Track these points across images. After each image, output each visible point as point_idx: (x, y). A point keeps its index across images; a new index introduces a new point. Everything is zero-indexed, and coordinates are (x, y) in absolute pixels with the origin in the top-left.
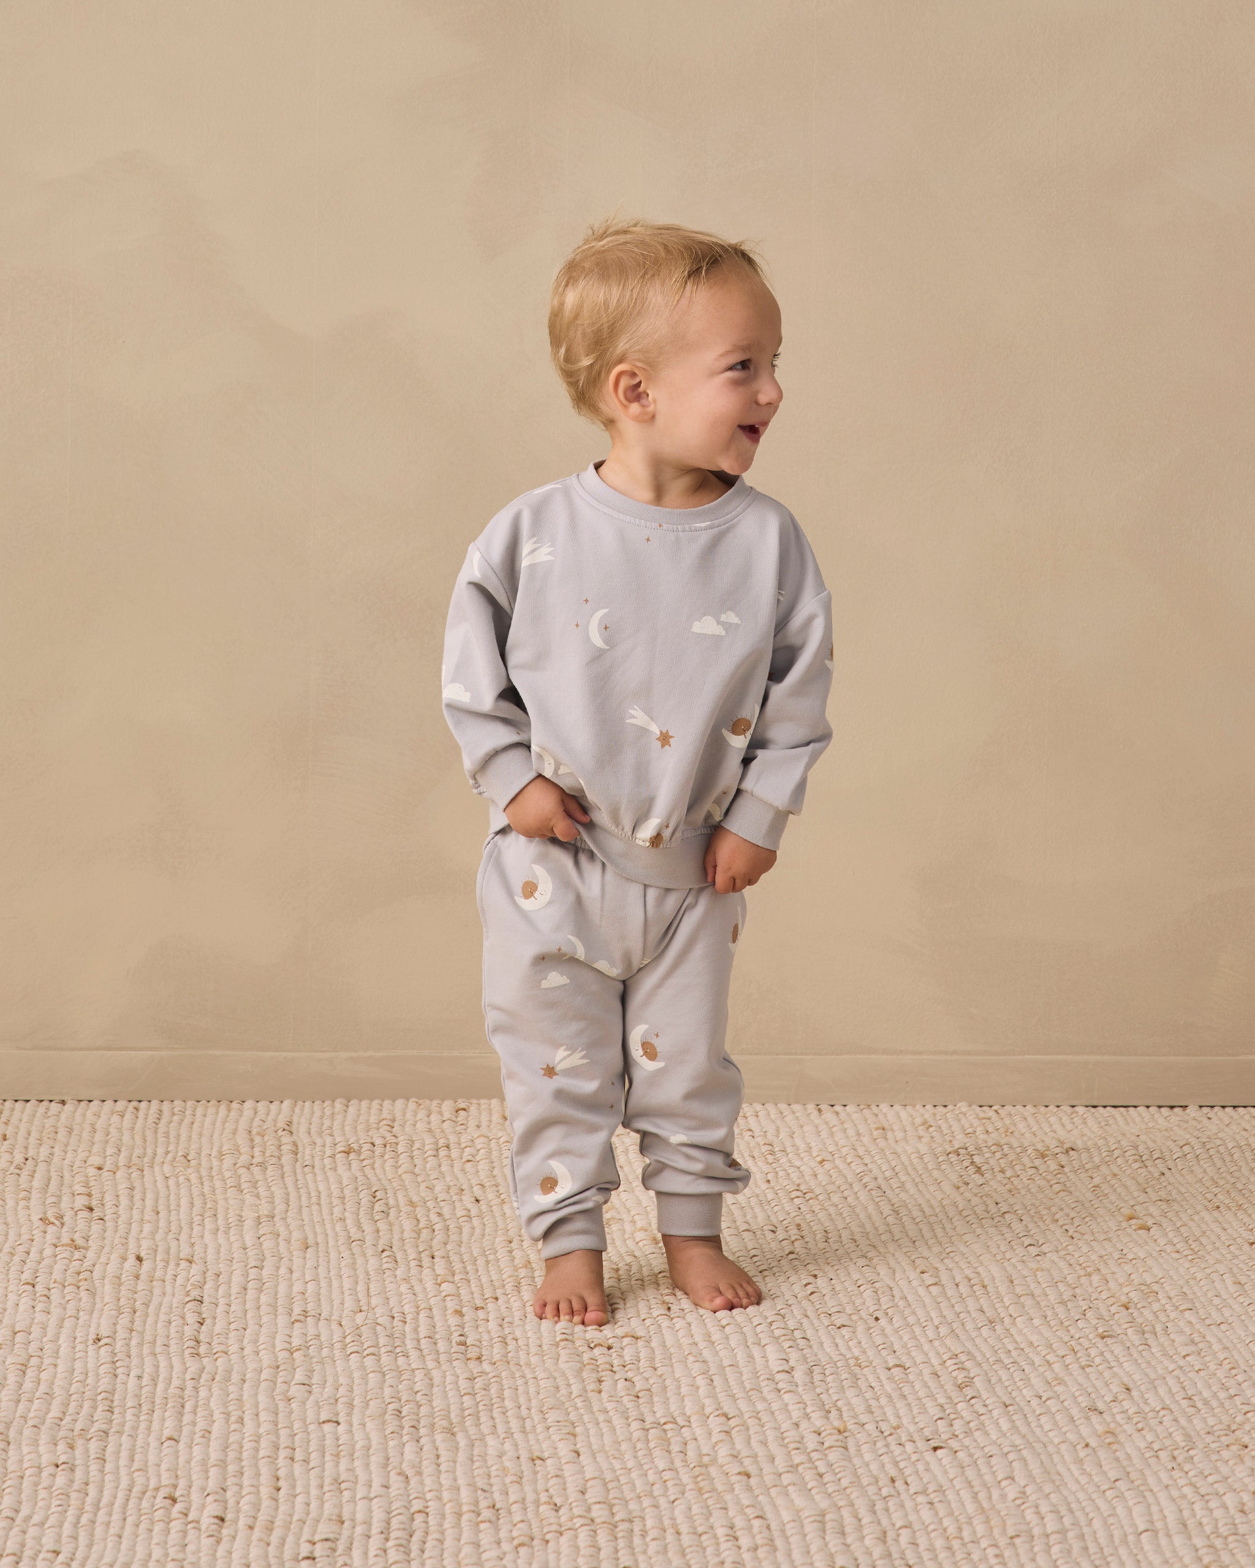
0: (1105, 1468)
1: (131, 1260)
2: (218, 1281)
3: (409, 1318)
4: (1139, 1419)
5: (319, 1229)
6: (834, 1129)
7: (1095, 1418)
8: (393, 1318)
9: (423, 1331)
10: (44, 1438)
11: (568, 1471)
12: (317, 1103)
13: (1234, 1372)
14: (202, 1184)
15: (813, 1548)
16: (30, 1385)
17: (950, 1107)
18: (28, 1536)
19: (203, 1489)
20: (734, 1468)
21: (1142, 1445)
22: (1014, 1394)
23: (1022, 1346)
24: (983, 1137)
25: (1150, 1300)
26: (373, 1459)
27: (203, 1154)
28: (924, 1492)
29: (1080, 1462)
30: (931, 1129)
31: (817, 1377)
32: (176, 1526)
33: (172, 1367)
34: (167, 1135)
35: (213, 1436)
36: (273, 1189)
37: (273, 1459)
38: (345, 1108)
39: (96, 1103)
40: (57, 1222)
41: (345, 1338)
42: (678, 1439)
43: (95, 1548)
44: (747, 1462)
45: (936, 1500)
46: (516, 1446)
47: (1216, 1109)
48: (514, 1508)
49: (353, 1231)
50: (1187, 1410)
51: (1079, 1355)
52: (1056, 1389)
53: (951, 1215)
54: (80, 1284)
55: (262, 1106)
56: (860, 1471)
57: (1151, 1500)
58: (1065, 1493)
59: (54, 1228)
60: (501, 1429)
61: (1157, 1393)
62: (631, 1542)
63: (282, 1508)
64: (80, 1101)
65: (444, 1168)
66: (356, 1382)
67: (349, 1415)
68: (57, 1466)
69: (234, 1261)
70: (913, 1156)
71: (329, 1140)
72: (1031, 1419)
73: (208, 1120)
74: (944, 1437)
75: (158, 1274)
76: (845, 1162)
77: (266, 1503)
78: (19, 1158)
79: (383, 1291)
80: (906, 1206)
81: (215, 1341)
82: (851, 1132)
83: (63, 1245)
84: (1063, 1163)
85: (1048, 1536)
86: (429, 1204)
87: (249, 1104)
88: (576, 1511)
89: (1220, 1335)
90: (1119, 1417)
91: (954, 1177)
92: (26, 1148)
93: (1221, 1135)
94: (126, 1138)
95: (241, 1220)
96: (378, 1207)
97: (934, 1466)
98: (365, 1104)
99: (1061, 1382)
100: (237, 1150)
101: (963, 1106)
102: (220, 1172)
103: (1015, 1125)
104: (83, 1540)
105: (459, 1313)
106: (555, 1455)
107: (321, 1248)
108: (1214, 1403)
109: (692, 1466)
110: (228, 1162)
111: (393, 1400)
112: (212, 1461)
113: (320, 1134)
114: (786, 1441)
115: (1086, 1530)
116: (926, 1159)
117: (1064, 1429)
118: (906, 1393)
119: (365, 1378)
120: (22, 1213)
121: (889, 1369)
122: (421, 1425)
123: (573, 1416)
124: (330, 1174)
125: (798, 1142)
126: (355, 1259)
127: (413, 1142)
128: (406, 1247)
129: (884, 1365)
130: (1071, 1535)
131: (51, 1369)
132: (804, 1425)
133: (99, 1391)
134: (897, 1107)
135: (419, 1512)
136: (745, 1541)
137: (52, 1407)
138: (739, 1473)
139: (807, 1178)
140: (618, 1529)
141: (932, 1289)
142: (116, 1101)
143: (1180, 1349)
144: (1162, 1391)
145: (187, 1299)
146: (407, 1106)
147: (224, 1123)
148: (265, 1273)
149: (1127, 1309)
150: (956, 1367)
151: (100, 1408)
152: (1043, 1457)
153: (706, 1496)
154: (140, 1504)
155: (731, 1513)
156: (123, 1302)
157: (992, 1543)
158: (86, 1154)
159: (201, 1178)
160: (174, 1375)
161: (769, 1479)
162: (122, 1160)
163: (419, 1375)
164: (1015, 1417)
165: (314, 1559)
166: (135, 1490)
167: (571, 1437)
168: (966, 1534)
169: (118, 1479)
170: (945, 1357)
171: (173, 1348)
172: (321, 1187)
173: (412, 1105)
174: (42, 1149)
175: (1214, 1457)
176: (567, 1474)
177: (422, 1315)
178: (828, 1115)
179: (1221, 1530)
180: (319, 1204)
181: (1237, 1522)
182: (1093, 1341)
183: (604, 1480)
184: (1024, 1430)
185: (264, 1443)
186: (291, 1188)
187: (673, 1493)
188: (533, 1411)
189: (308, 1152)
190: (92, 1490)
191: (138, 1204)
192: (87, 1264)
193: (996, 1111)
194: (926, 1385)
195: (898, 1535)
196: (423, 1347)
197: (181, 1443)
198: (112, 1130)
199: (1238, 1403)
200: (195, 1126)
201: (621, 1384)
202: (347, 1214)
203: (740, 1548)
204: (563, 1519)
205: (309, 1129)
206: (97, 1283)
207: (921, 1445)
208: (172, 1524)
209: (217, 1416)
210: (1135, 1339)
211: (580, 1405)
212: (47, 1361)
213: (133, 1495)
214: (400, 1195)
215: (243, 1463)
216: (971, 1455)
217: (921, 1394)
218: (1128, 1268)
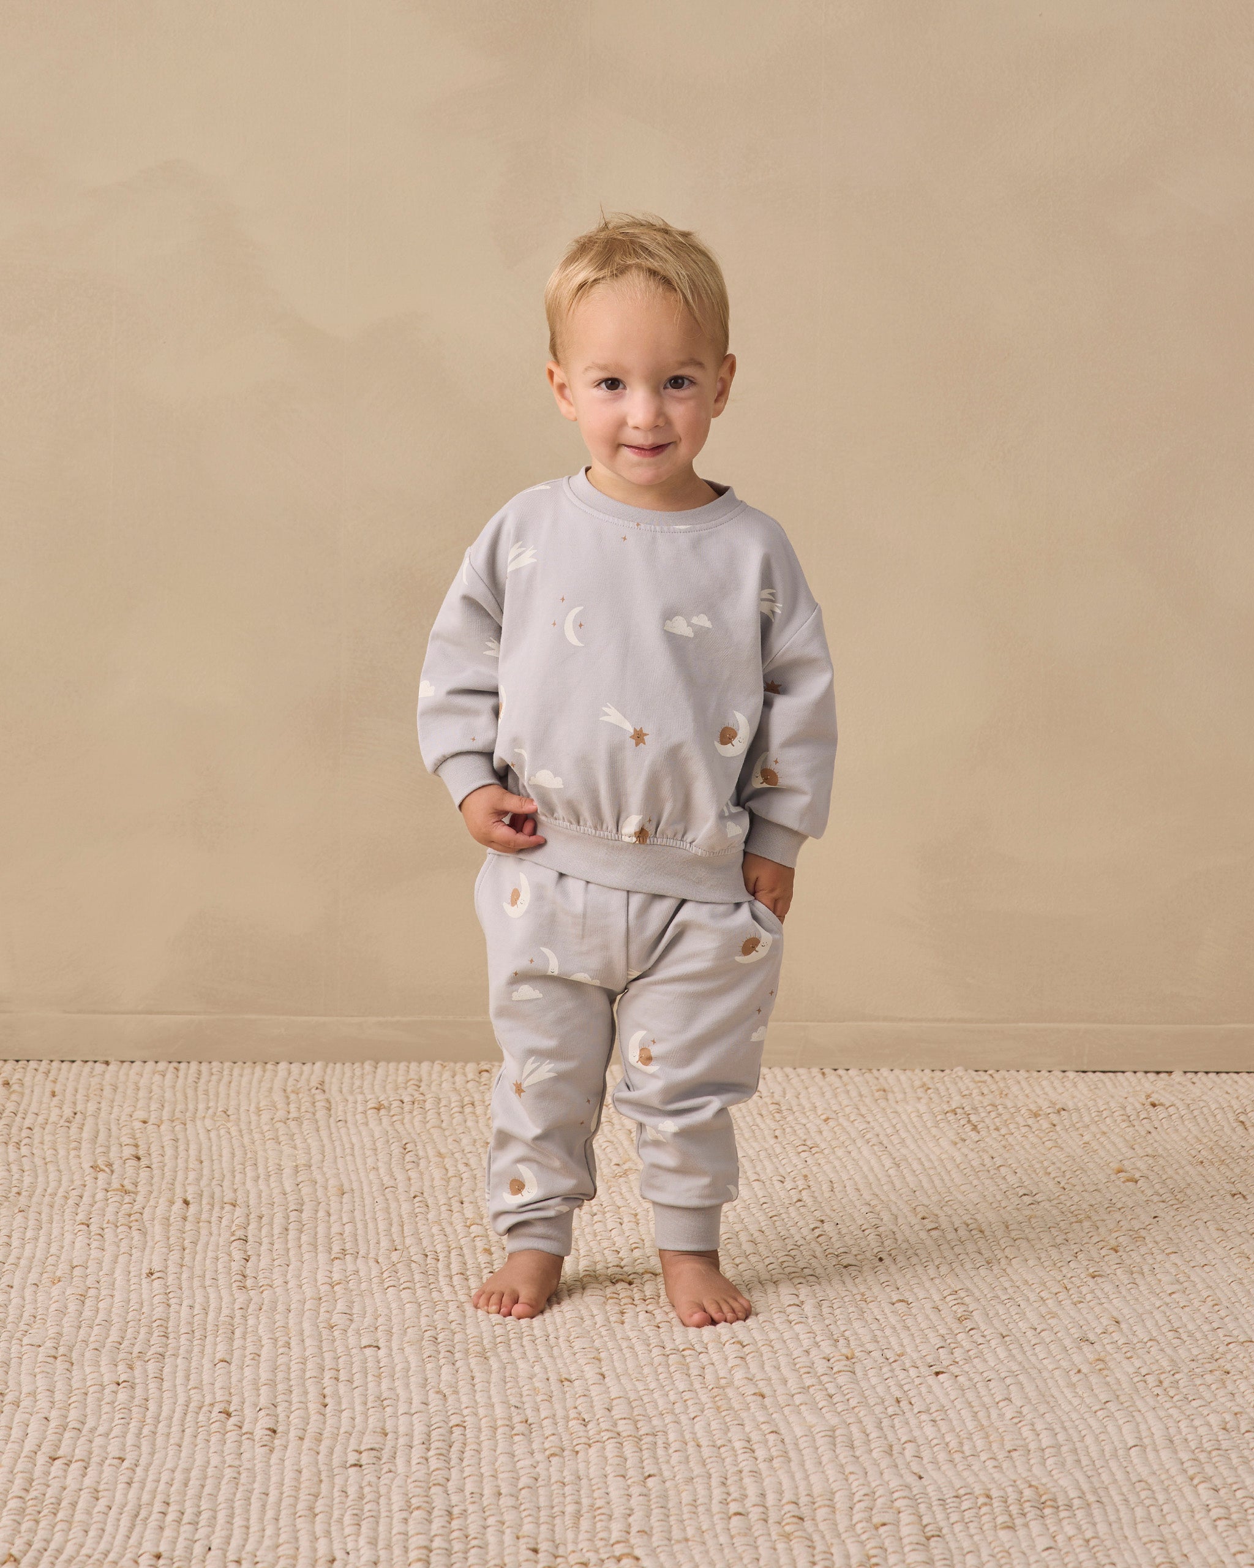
0: (1096, 1391)
1: (179, 1203)
2: (260, 1223)
3: (441, 1257)
4: (1127, 1349)
5: (353, 1177)
6: (838, 1090)
7: (1086, 1347)
8: (427, 1256)
9: (455, 1268)
10: (104, 1360)
11: (594, 1391)
12: (347, 1064)
13: (1217, 1308)
14: (242, 1136)
15: (825, 1460)
16: (90, 1313)
17: (947, 1071)
18: (94, 1445)
19: (256, 1405)
20: (750, 1390)
21: (1131, 1370)
22: (1010, 1326)
23: (1018, 1284)
24: (980, 1098)
25: (1138, 1244)
26: (412, 1379)
27: (242, 1109)
28: (927, 1411)
29: (1073, 1386)
30: (929, 1091)
31: (826, 1310)
32: (231, 1437)
33: (221, 1298)
34: (206, 1092)
35: (262, 1359)
36: (309, 1141)
37: (319, 1379)
38: (374, 1069)
39: (138, 1064)
40: (106, 1169)
41: (382, 1273)
42: (696, 1363)
43: (156, 1456)
44: (761, 1384)
45: (938, 1419)
46: (546, 1369)
47: (1200, 1075)
48: (545, 1423)
49: (386, 1180)
50: (1174, 1341)
51: (1071, 1292)
52: (1050, 1321)
53: (949, 1168)
54: (131, 1224)
55: (295, 1068)
56: (867, 1393)
57: (1139, 1419)
58: (1059, 1413)
59: (104, 1174)
60: (530, 1355)
61: (1145, 1326)
62: (655, 1453)
63: (329, 1422)
64: (123, 1062)
65: (470, 1124)
66: (394, 1312)
67: (389, 1341)
68: (119, 1385)
69: (275, 1206)
70: (913, 1115)
71: (360, 1098)
72: (1026, 1348)
73: (245, 1080)
74: (946, 1363)
75: (204, 1216)
76: (848, 1119)
77: (314, 1417)
78: (68, 1112)
79: (416, 1233)
80: (906, 1160)
81: (261, 1276)
82: (854, 1094)
83: (114, 1190)
84: (1054, 1122)
85: (1043, 1450)
86: (456, 1155)
87: (283, 1065)
88: (603, 1426)
89: (1204, 1275)
90: (1108, 1347)
91: (952, 1135)
92: (75, 1103)
93: (1204, 1098)
94: (168, 1095)
95: (280, 1169)
96: (408, 1158)
97: (936, 1389)
98: (392, 1065)
99: (1054, 1316)
100: (274, 1106)
101: (959, 1071)
102: (258, 1126)
103: (1009, 1088)
104: (145, 1448)
105: (488, 1252)
106: (582, 1377)
107: (357, 1194)
108: (1198, 1335)
109: (710, 1387)
110: (265, 1117)
111: (429, 1328)
112: (263, 1380)
113: (352, 1092)
114: (798, 1366)
115: (1078, 1445)
116: (926, 1117)
117: (1058, 1357)
118: (909, 1325)
119: (402, 1308)
120: (73, 1162)
121: (893, 1304)
122: (456, 1351)
123: (597, 1344)
124: (362, 1128)
125: (804, 1102)
126: (388, 1204)
127: (440, 1099)
128: (436, 1194)
129: (888, 1300)
130: (1064, 1449)
131: (109, 1299)
132: (813, 1352)
133: (154, 1319)
134: (897, 1071)
135: (457, 1425)
136: (761, 1453)
137: (111, 1333)
138: (754, 1394)
139: (813, 1134)
140: (643, 1442)
141: (933, 1233)
142: (156, 1062)
143: (1166, 1288)
144: (1149, 1324)
145: (233, 1238)
146: (432, 1067)
147: (260, 1082)
148: (305, 1215)
149: (1116, 1252)
150: (956, 1302)
151: (156, 1334)
152: (1039, 1382)
153: (724, 1414)
154: (197, 1418)
155: (747, 1429)
156: (172, 1240)
157: (992, 1456)
158: (132, 1109)
159: (240, 1131)
160: (224, 1306)
161: (782, 1400)
162: (166, 1115)
163: (452, 1306)
164: (1011, 1347)
165: (361, 1466)
166: (191, 1405)
167: (597, 1362)
168: (966, 1448)
169: (175, 1396)
170: (946, 1293)
171: (222, 1280)
172: (354, 1140)
173: (437, 1067)
174: (89, 1104)
175: (1198, 1381)
176: (593, 1394)
177: (453, 1253)
178: (832, 1077)
179: (1205, 1446)
180: (353, 1155)
181: (1220, 1438)
182: (1085, 1280)
183: (628, 1399)
184: (1020, 1357)
185: (310, 1365)
186: (326, 1141)
187: (693, 1411)
188: (561, 1340)
189: (340, 1108)
190: (152, 1406)
191: (182, 1154)
192: (137, 1207)
193: (991, 1075)
194: (927, 1317)
195: (904, 1449)
196: (455, 1283)
197: (232, 1365)
198: (154, 1087)
199: (1221, 1335)
200: (233, 1084)
201: (642, 1316)
202: (380, 1164)
203: (756, 1459)
204: (591, 1433)
205: (341, 1088)
206: (147, 1224)
207: (924, 1370)
208: (228, 1435)
209: (265, 1341)
210: (1124, 1278)
211: (604, 1333)
212: (104, 1292)
213: (190, 1409)
214: (429, 1148)
215: (291, 1383)
216: (970, 1380)
217: (923, 1326)
218: (1118, 1216)
